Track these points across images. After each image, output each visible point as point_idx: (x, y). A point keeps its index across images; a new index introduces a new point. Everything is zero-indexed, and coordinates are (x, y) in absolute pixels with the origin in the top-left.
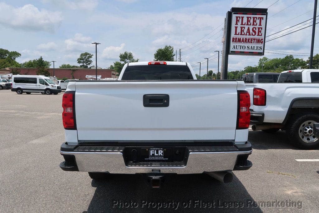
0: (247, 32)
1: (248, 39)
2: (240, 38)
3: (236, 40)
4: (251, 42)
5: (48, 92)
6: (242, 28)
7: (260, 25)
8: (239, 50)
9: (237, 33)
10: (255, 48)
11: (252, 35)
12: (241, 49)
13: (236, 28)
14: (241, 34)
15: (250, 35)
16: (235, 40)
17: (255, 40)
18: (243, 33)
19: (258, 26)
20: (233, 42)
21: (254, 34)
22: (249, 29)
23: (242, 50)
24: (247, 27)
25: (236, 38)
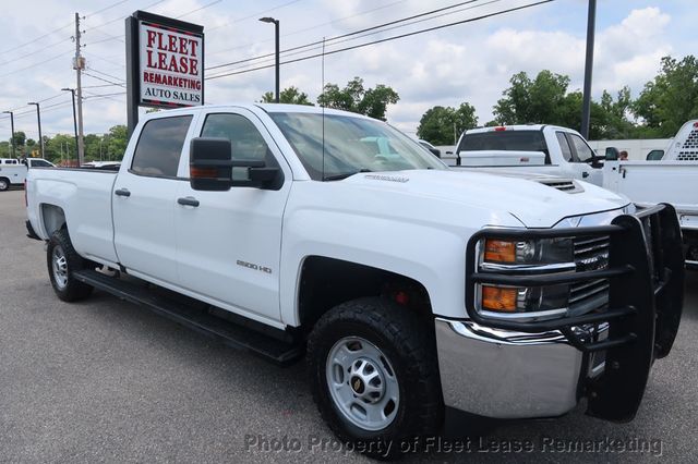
1: (175, 78)
3: (152, 78)
6: (160, 54)
7: (193, 54)
8: (158, 98)
10: (188, 97)
11: (181, 71)
13: (150, 53)
14: (160, 68)
15: (176, 70)
16: (149, 77)
18: (164, 66)
19: (189, 57)
20: (147, 82)
21: (183, 69)
22: (173, 59)
23: (164, 99)
24: (170, 55)
25: (152, 74)
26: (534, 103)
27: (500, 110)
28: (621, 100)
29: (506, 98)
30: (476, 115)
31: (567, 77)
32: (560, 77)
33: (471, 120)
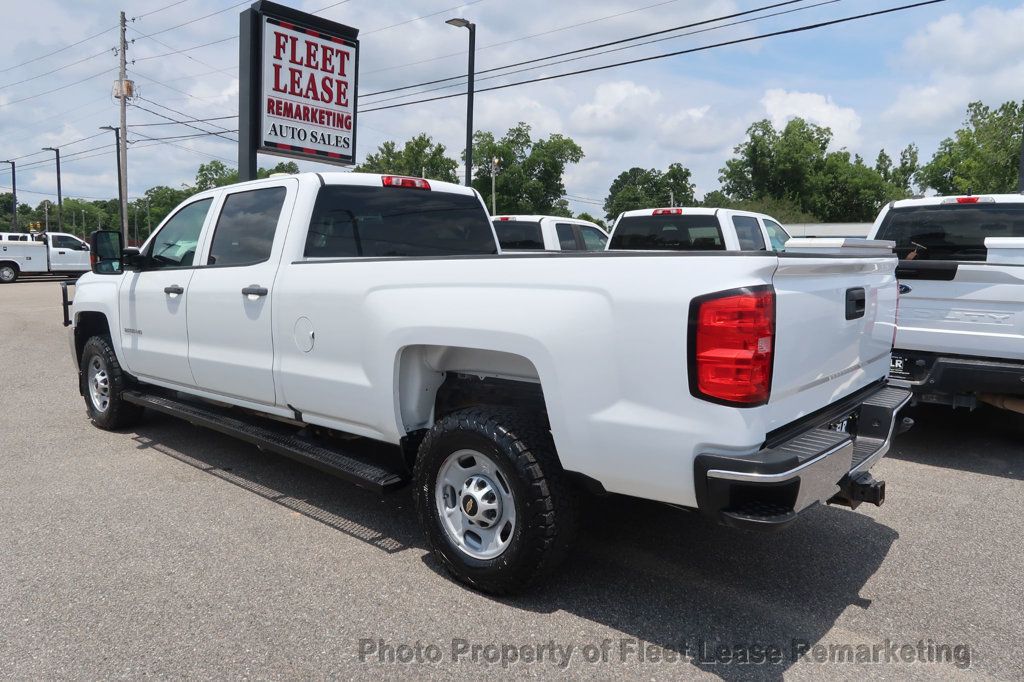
0: (308, 89)
1: (313, 109)
2: (291, 105)
3: (279, 108)
4: (322, 123)
6: (293, 71)
7: (342, 73)
8: (288, 141)
9: (282, 87)
11: (323, 99)
12: (293, 137)
13: (277, 68)
14: (293, 92)
15: (315, 98)
16: (275, 107)
17: (331, 117)
18: (297, 91)
19: (335, 76)
20: (271, 114)
21: (327, 97)
22: (312, 79)
23: (297, 143)
24: (306, 72)
25: (279, 103)
26: (781, 167)
27: (729, 176)
28: (904, 165)
29: (739, 157)
30: (691, 180)
31: (828, 129)
32: (819, 129)
33: (685, 189)
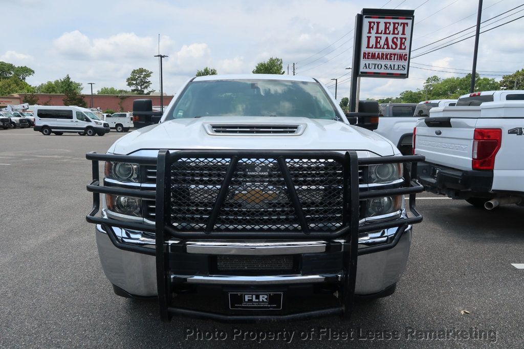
0: (384, 44)
1: (386, 54)
2: (375, 53)
3: (368, 56)
4: (391, 59)
5: (90, 132)
6: (377, 38)
7: (403, 33)
8: (372, 70)
9: (371, 46)
10: (396, 67)
11: (392, 48)
12: (375, 68)
13: (369, 38)
14: (376, 47)
15: (388, 48)
16: (366, 56)
17: (396, 56)
18: (379, 46)
19: (400, 36)
20: (365, 59)
21: (394, 46)
23: (377, 71)
24: (384, 37)
25: (369, 53)
